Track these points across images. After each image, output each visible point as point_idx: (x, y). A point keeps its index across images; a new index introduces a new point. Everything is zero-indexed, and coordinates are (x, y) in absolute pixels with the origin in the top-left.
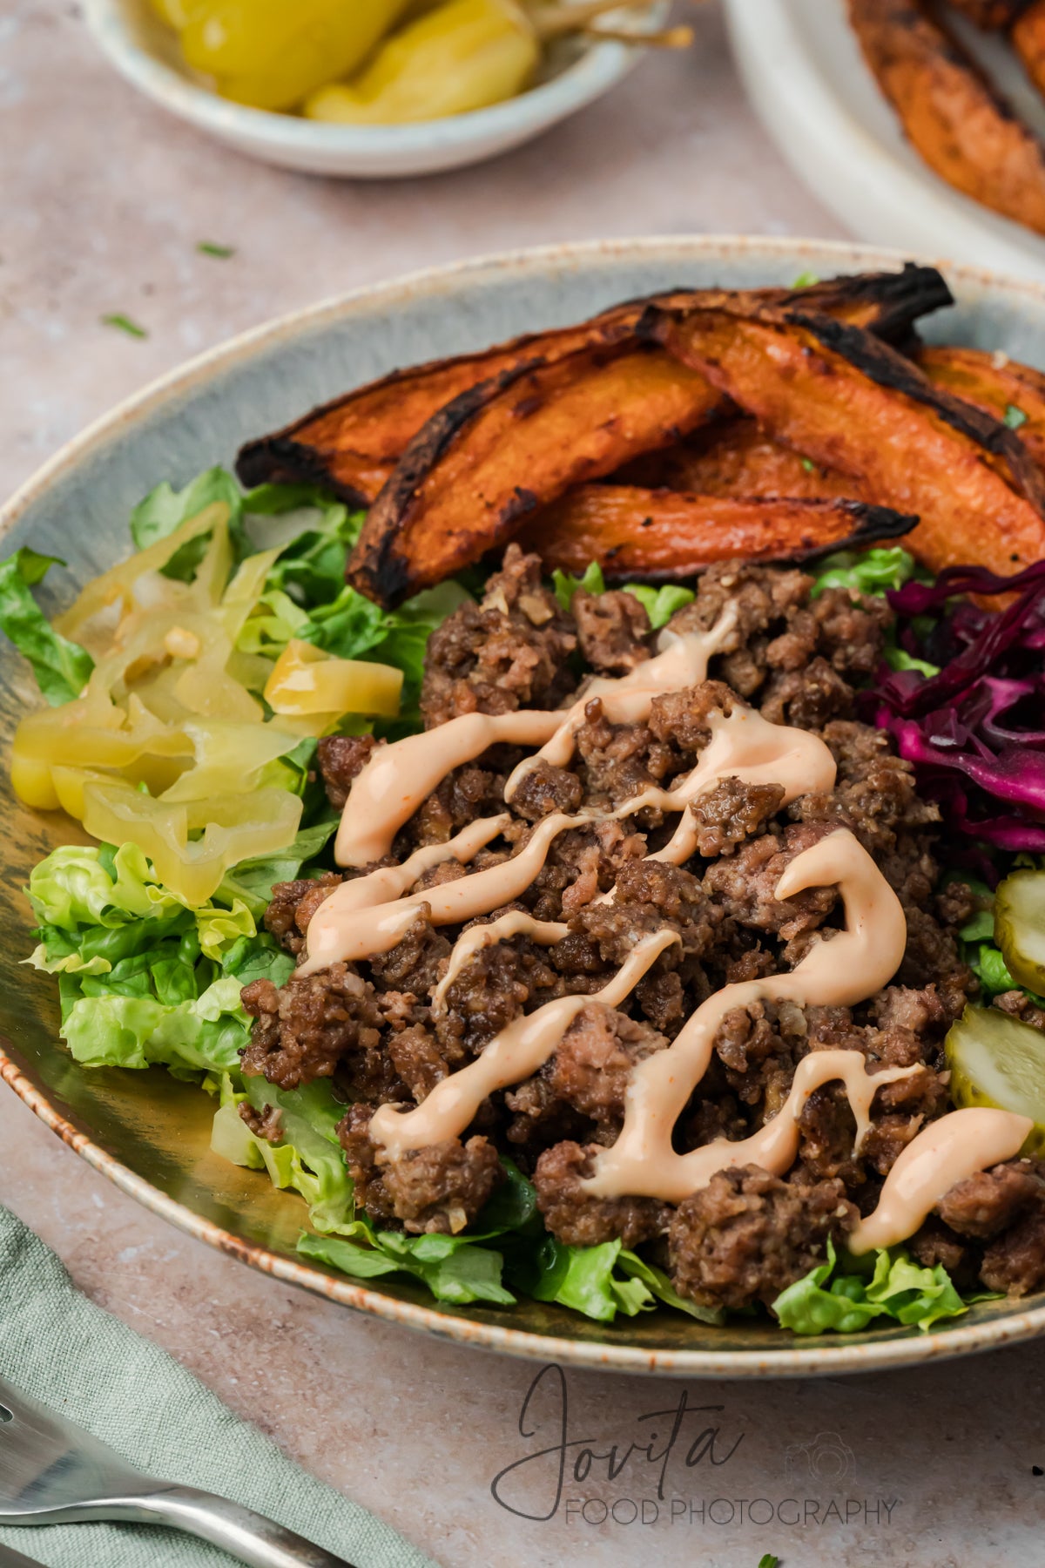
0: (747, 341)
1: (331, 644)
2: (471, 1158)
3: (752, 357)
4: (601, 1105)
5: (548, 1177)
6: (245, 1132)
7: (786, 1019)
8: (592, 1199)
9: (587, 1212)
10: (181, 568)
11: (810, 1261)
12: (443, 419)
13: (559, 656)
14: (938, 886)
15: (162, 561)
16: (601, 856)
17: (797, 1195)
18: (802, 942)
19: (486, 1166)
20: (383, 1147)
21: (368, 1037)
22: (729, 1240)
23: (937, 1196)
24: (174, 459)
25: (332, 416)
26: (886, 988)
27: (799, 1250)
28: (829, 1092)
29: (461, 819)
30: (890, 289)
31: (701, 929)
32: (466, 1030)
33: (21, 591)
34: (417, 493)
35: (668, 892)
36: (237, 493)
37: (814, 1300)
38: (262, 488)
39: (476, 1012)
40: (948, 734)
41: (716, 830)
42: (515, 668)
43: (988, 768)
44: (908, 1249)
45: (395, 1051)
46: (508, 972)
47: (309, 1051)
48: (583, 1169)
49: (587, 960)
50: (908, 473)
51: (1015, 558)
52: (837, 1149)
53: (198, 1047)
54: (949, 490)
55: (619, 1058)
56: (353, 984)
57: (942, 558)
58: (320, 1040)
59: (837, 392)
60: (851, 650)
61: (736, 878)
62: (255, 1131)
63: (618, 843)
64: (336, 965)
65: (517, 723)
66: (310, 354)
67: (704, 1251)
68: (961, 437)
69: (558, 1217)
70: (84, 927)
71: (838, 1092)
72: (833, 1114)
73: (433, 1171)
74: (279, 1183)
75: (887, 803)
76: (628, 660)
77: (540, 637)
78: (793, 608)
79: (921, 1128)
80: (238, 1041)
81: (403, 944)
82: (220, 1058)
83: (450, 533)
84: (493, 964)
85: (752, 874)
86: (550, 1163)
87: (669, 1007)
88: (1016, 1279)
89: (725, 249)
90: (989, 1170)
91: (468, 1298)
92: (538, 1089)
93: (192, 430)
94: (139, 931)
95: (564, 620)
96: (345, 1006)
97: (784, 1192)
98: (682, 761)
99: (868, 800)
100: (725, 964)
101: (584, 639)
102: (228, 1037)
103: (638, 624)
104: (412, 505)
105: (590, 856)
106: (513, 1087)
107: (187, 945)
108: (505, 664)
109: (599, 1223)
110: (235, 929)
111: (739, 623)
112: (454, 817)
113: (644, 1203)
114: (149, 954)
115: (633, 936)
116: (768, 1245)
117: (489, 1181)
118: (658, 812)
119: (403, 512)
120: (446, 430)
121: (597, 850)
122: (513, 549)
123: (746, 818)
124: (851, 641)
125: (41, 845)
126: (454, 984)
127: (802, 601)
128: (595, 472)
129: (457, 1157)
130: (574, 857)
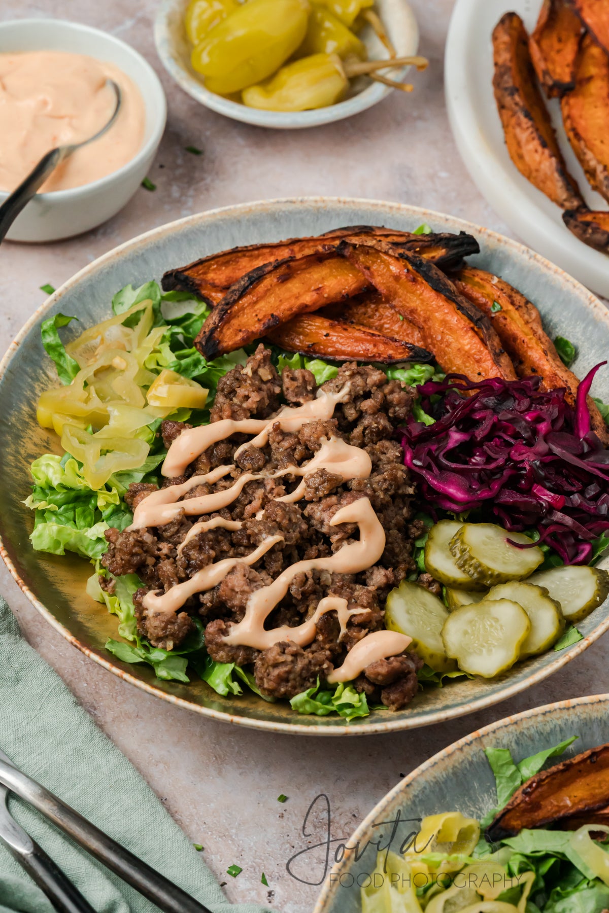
0: (383, 261)
1: (181, 371)
2: (179, 621)
3: (384, 268)
4: (236, 606)
5: (209, 633)
6: (99, 588)
7: (323, 578)
8: (226, 645)
9: (223, 650)
10: (131, 322)
11: (309, 685)
12: (246, 279)
13: (272, 395)
14: (409, 521)
15: (123, 321)
16: (264, 493)
17: (308, 657)
18: (338, 544)
19: (185, 625)
20: (147, 609)
21: (150, 561)
22: (276, 672)
23: (365, 666)
24: (136, 274)
25: (206, 264)
26: (372, 566)
27: (305, 679)
28: (331, 615)
29: (214, 465)
30: (452, 243)
31: (295, 535)
32: (188, 566)
33: (54, 333)
34: (229, 311)
35: (284, 517)
36: (160, 293)
37: (306, 702)
38: (171, 292)
39: (193, 559)
40: (420, 460)
41: (312, 490)
42: (250, 400)
43: (434, 478)
44: (354, 684)
45: (158, 570)
46: (209, 545)
47: (125, 564)
48: (225, 632)
49: (245, 542)
50: (441, 329)
51: (479, 374)
52: (331, 638)
53: (86, 549)
54: (457, 340)
55: (246, 588)
56: (148, 538)
57: (450, 369)
58: (129, 561)
59: (417, 290)
60: (397, 409)
61: (317, 511)
62: (103, 589)
63: (273, 489)
64: (143, 529)
65: (246, 424)
66: (204, 233)
67: (266, 674)
68: (466, 318)
69: (211, 650)
70: (52, 488)
71: (335, 615)
72: (332, 623)
73: (163, 625)
74: (110, 611)
75: (391, 485)
76: (301, 400)
77: (264, 387)
78: (375, 388)
79: (367, 634)
80: (103, 549)
81: (171, 523)
82: (95, 554)
83: (240, 331)
84: (203, 541)
85: (324, 511)
86: (212, 627)
87: (275, 566)
88: (393, 703)
89: (391, 208)
90: (387, 658)
91: (169, 678)
92: (213, 595)
93: (146, 261)
94: (73, 494)
95: (277, 379)
96: (142, 548)
97: (302, 655)
98: (309, 455)
99: (383, 483)
100: (307, 547)
101: (284, 389)
102: (99, 547)
103: (310, 384)
104: (226, 316)
105: (260, 493)
106: (203, 593)
107: (93, 502)
108: (247, 398)
109: (227, 655)
110: (111, 500)
111: (350, 391)
112: (211, 463)
113: (248, 650)
114: (76, 504)
115: (264, 535)
116: (292, 676)
117: (185, 632)
118: (293, 477)
119: (221, 319)
120: (246, 285)
121: (263, 490)
122: (261, 346)
123: (324, 488)
124: (398, 405)
125: (45, 444)
126: (186, 546)
127: (380, 385)
128: (308, 310)
129: (173, 620)
130: (253, 492)
